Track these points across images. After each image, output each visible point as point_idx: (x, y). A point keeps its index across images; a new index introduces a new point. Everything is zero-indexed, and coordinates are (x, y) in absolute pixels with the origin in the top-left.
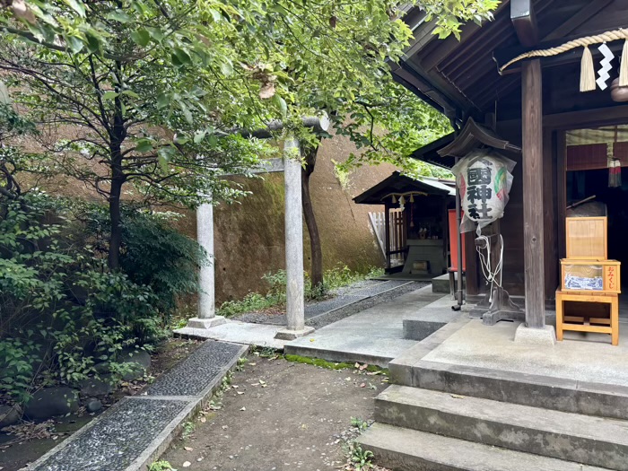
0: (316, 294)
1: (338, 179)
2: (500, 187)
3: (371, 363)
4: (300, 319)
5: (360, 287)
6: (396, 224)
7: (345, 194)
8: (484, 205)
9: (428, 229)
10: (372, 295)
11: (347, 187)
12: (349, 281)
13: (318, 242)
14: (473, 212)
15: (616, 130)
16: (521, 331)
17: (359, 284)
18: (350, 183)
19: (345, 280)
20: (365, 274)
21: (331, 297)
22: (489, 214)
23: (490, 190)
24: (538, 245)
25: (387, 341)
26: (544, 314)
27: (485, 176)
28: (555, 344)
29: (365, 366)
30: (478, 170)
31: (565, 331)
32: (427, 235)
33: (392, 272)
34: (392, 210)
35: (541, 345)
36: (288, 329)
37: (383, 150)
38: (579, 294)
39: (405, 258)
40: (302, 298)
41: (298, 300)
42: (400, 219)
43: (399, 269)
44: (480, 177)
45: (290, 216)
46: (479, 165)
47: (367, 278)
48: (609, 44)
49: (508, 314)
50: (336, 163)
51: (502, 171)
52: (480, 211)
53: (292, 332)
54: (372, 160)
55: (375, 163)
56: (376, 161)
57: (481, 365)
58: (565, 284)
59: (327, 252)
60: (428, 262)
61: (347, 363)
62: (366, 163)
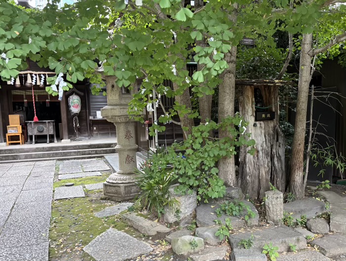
26: (3, 140)
31: (9, 143)
38: (12, 134)
58: (8, 131)
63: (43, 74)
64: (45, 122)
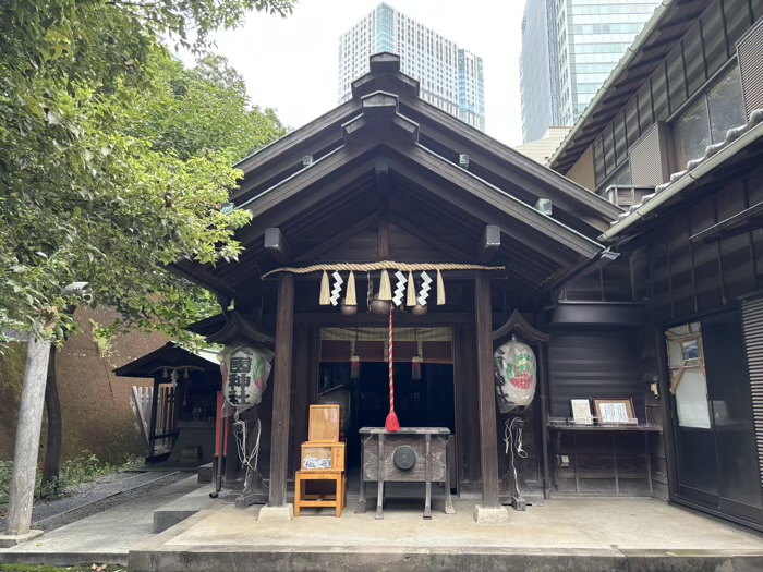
0: (49, 490)
1: (96, 344)
2: (258, 376)
3: (111, 562)
4: (25, 521)
5: (109, 481)
6: (167, 402)
7: (104, 363)
8: (243, 392)
9: (203, 408)
10: (123, 490)
11: (107, 354)
12: (95, 475)
13: (59, 425)
14: (233, 398)
15: (357, 331)
16: (265, 510)
17: (108, 478)
18: (112, 349)
19: (90, 474)
20: (120, 465)
21: (67, 495)
22: (247, 400)
23: (249, 378)
24: (283, 429)
25: (134, 537)
26: (286, 495)
27: (245, 365)
28: (292, 519)
29: (104, 566)
30: (240, 359)
31: (302, 508)
32: (201, 417)
33: (155, 461)
34: (162, 385)
35: (279, 521)
36: (7, 534)
37: (156, 317)
38: (313, 473)
39: (174, 444)
40: (31, 494)
41: (25, 496)
42: (172, 395)
43: (164, 457)
44: (241, 366)
45: (29, 395)
46: (241, 354)
47: (120, 470)
48: (341, 273)
49: (260, 496)
50: (96, 324)
51: (261, 361)
52: (239, 397)
53: (12, 537)
54: (142, 327)
55: (146, 331)
56: (148, 329)
57: (220, 543)
58: (304, 465)
59: (69, 437)
60: (200, 448)
61: (81, 565)
62: (135, 331)
63: (427, 271)
64: (422, 436)
